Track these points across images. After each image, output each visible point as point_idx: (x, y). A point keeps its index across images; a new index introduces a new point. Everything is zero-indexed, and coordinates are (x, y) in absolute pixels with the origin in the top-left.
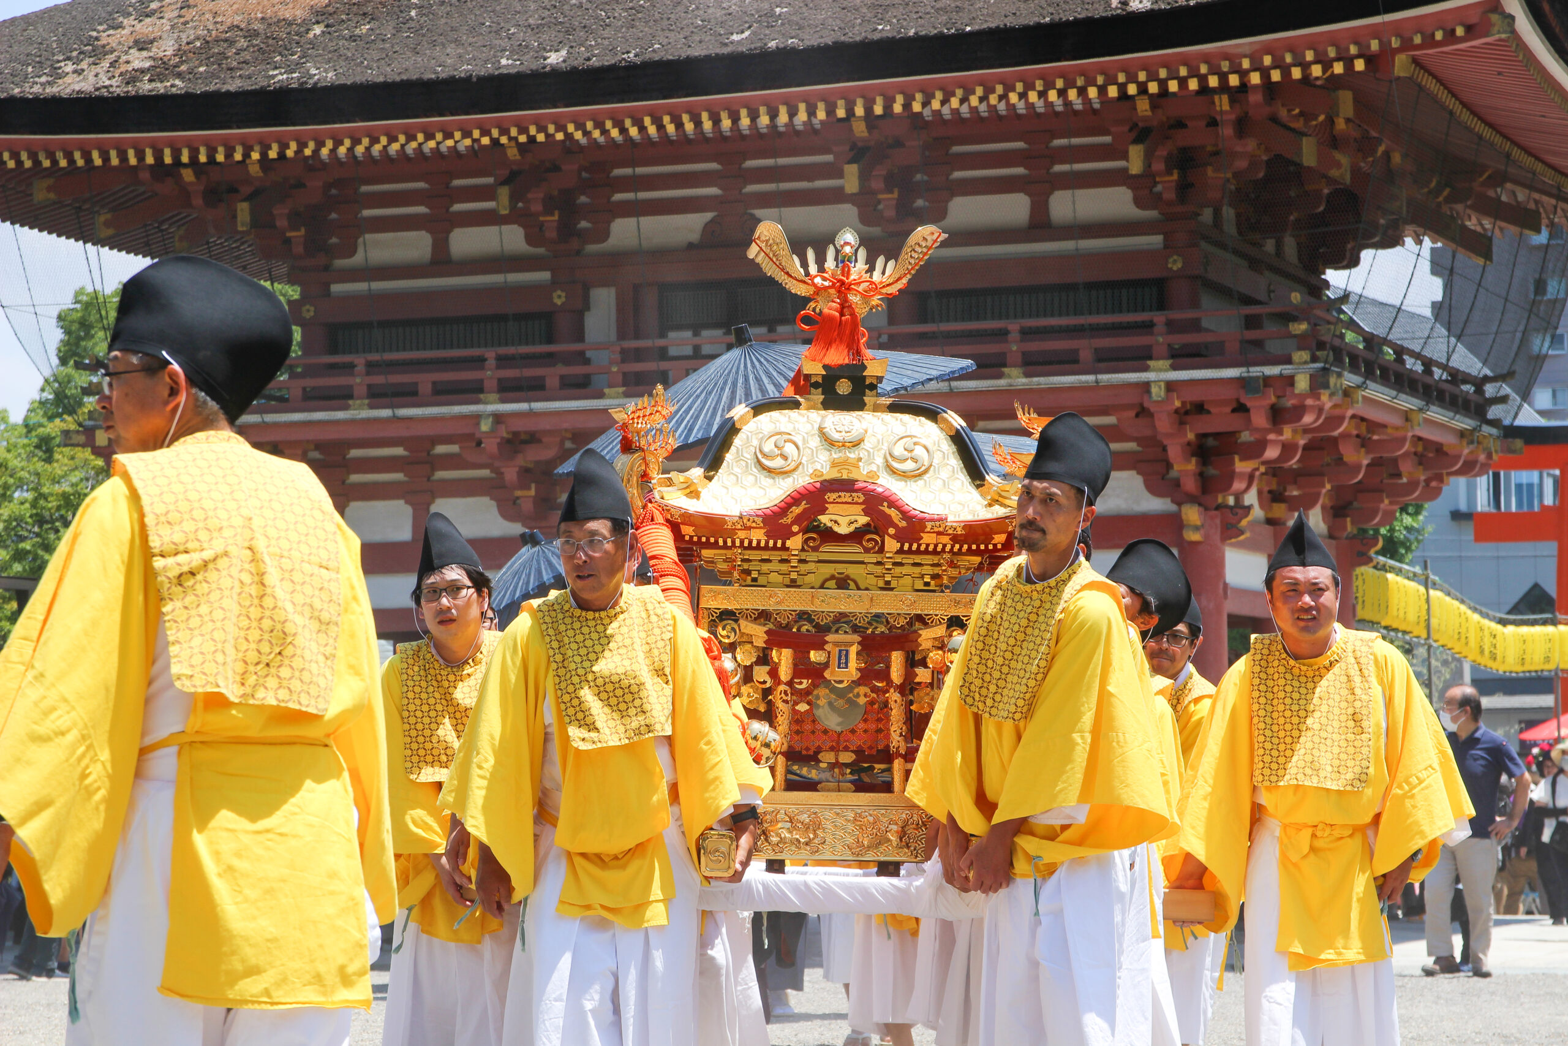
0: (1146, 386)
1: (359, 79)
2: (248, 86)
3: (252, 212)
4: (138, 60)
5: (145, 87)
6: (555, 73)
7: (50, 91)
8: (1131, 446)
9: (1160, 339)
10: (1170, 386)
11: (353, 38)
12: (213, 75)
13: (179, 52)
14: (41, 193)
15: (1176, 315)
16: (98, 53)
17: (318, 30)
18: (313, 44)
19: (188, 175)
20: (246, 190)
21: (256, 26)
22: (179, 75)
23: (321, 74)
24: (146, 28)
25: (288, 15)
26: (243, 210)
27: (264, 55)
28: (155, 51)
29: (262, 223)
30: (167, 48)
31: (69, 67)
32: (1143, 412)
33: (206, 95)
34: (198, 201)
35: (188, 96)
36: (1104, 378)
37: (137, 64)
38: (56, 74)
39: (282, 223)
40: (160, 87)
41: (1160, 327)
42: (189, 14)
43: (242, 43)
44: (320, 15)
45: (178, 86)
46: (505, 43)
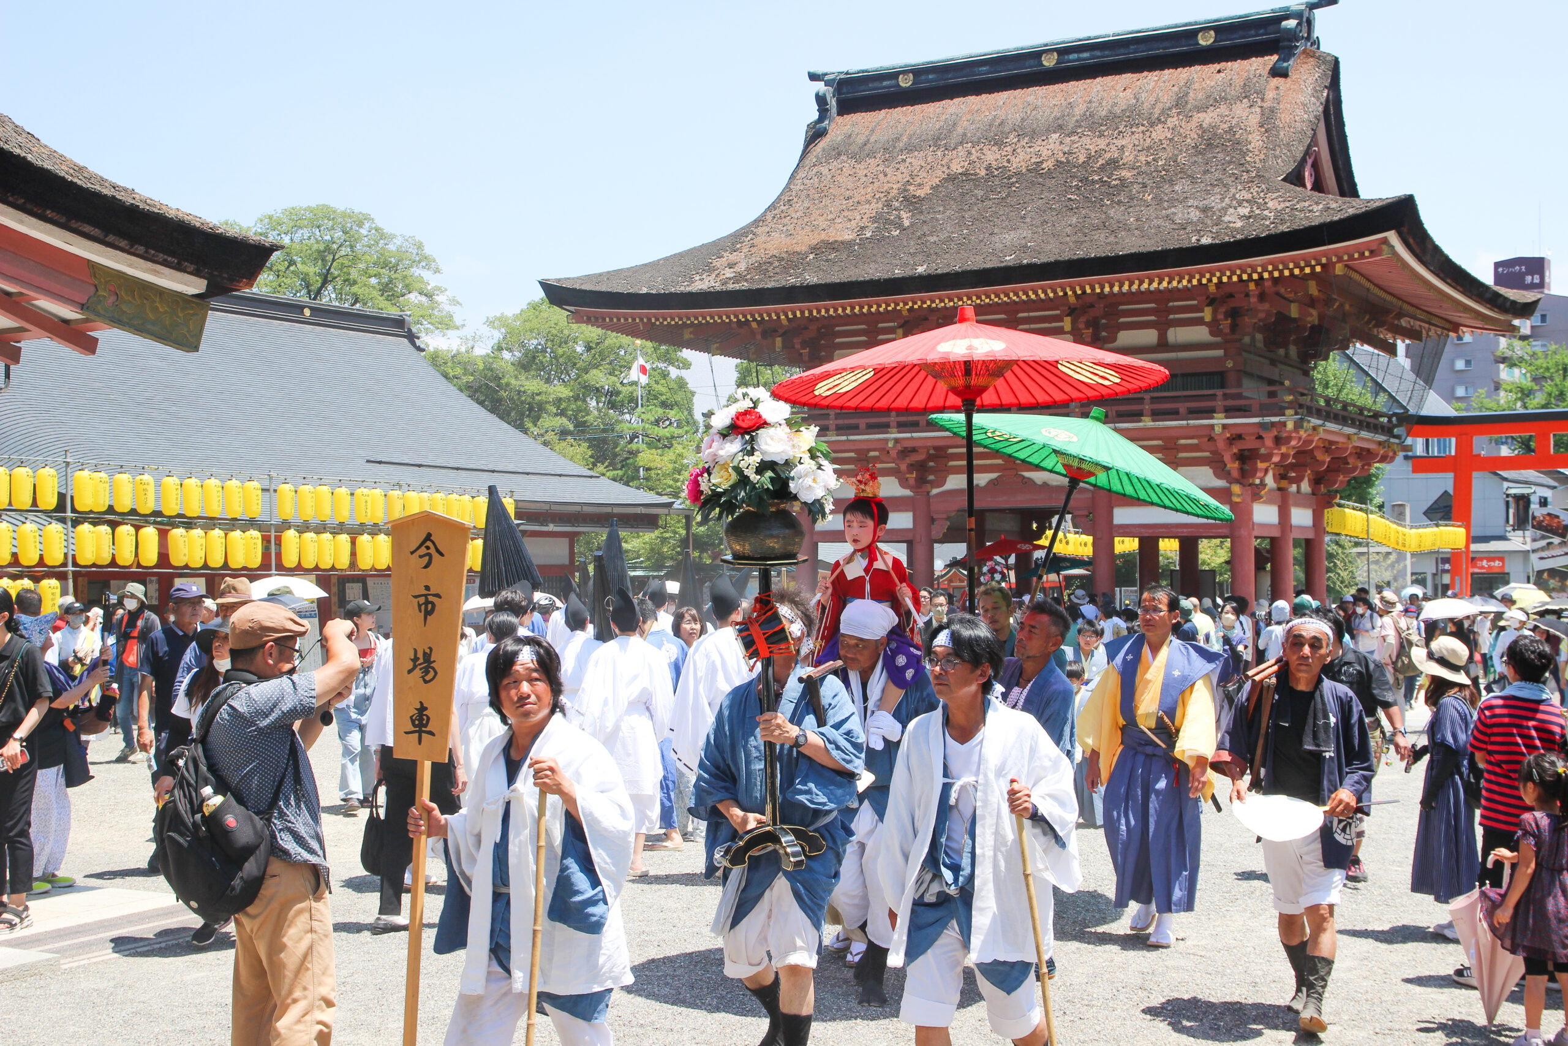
0: (1212, 426)
1: (828, 281)
2: (777, 285)
3: (783, 342)
4: (729, 273)
5: (731, 287)
6: (921, 277)
7: (688, 289)
8: (1207, 454)
9: (1219, 403)
10: (1224, 426)
11: (827, 261)
12: (762, 280)
13: (748, 269)
14: (687, 335)
15: (1227, 391)
16: (710, 269)
17: (811, 256)
18: (808, 264)
19: (754, 325)
20: (781, 331)
21: (784, 255)
22: (746, 280)
23: (811, 278)
24: (733, 257)
25: (798, 250)
26: (779, 341)
27: (785, 270)
28: (737, 269)
29: (787, 346)
30: (742, 267)
31: (698, 278)
32: (1211, 439)
33: (757, 290)
34: (759, 337)
35: (749, 290)
36: (1191, 422)
37: (728, 275)
38: (692, 281)
39: (797, 346)
40: (737, 287)
41: (1220, 397)
42: (753, 250)
43: (776, 264)
44: (814, 249)
45: (745, 286)
46: (898, 262)
